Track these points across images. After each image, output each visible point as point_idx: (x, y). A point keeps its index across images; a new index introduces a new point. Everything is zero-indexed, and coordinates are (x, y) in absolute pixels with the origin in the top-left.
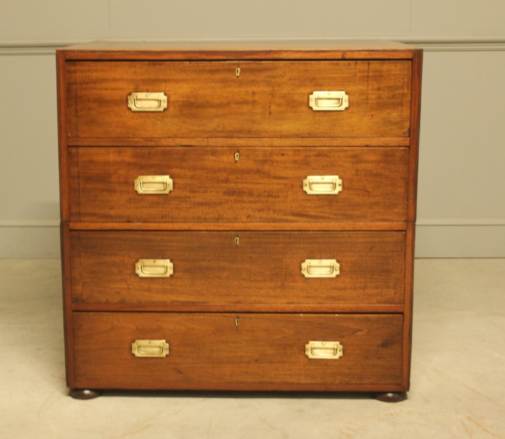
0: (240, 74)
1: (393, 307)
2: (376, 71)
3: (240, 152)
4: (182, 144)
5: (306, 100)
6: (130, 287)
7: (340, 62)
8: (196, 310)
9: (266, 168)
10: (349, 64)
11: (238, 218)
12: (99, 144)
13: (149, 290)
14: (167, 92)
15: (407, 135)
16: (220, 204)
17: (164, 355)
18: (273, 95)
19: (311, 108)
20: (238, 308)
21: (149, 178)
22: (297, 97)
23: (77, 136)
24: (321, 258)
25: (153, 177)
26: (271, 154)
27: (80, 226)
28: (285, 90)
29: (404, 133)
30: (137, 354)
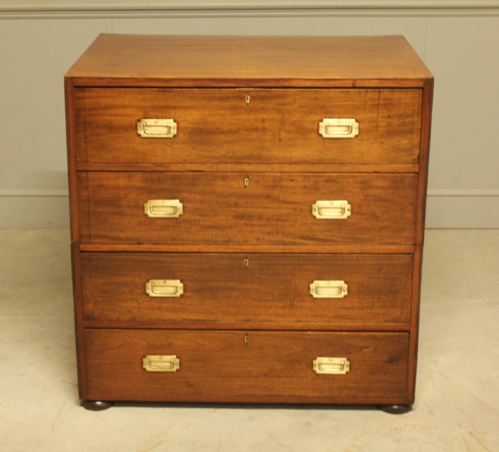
0: (250, 101)
1: (400, 326)
2: (386, 99)
3: (250, 177)
4: (192, 169)
5: (315, 127)
6: (141, 306)
7: (351, 90)
8: (206, 328)
9: (276, 193)
10: (360, 92)
11: (247, 241)
12: (109, 169)
13: (159, 309)
14: (177, 119)
15: (416, 162)
16: (230, 227)
17: (174, 369)
18: (283, 122)
19: (321, 135)
20: (247, 326)
21: (159, 202)
22: (307, 125)
23: (87, 161)
24: (329, 279)
25: (163, 201)
26: (281, 179)
27: (90, 247)
28: (295, 117)
29: (414, 160)
30: (148, 368)
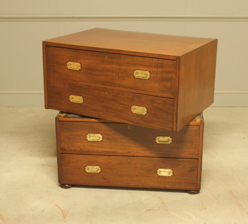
0: (107, 58)
5: (132, 73)
7: (146, 58)
10: (150, 59)
13: (92, 146)
14: (81, 63)
15: (173, 93)
17: (98, 172)
18: (120, 69)
19: (135, 77)
22: (129, 71)
28: (125, 67)
30: (87, 171)
